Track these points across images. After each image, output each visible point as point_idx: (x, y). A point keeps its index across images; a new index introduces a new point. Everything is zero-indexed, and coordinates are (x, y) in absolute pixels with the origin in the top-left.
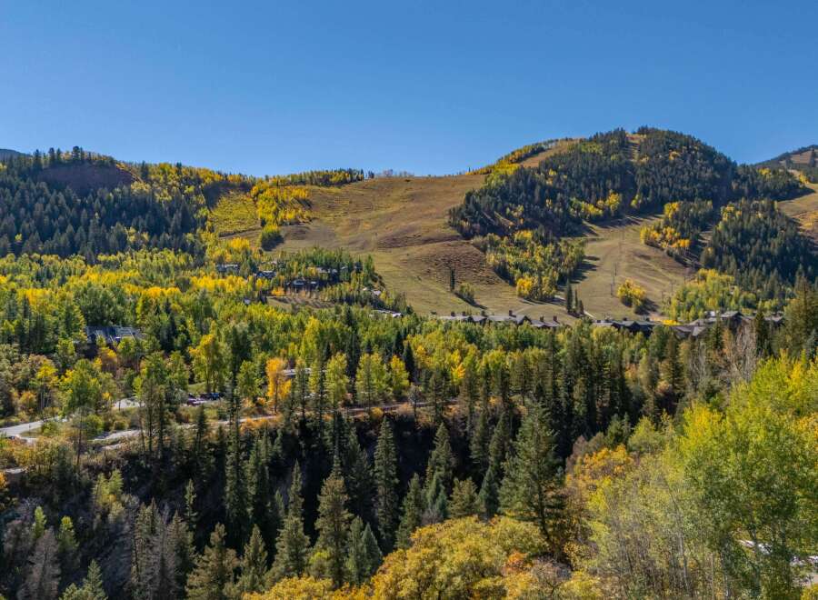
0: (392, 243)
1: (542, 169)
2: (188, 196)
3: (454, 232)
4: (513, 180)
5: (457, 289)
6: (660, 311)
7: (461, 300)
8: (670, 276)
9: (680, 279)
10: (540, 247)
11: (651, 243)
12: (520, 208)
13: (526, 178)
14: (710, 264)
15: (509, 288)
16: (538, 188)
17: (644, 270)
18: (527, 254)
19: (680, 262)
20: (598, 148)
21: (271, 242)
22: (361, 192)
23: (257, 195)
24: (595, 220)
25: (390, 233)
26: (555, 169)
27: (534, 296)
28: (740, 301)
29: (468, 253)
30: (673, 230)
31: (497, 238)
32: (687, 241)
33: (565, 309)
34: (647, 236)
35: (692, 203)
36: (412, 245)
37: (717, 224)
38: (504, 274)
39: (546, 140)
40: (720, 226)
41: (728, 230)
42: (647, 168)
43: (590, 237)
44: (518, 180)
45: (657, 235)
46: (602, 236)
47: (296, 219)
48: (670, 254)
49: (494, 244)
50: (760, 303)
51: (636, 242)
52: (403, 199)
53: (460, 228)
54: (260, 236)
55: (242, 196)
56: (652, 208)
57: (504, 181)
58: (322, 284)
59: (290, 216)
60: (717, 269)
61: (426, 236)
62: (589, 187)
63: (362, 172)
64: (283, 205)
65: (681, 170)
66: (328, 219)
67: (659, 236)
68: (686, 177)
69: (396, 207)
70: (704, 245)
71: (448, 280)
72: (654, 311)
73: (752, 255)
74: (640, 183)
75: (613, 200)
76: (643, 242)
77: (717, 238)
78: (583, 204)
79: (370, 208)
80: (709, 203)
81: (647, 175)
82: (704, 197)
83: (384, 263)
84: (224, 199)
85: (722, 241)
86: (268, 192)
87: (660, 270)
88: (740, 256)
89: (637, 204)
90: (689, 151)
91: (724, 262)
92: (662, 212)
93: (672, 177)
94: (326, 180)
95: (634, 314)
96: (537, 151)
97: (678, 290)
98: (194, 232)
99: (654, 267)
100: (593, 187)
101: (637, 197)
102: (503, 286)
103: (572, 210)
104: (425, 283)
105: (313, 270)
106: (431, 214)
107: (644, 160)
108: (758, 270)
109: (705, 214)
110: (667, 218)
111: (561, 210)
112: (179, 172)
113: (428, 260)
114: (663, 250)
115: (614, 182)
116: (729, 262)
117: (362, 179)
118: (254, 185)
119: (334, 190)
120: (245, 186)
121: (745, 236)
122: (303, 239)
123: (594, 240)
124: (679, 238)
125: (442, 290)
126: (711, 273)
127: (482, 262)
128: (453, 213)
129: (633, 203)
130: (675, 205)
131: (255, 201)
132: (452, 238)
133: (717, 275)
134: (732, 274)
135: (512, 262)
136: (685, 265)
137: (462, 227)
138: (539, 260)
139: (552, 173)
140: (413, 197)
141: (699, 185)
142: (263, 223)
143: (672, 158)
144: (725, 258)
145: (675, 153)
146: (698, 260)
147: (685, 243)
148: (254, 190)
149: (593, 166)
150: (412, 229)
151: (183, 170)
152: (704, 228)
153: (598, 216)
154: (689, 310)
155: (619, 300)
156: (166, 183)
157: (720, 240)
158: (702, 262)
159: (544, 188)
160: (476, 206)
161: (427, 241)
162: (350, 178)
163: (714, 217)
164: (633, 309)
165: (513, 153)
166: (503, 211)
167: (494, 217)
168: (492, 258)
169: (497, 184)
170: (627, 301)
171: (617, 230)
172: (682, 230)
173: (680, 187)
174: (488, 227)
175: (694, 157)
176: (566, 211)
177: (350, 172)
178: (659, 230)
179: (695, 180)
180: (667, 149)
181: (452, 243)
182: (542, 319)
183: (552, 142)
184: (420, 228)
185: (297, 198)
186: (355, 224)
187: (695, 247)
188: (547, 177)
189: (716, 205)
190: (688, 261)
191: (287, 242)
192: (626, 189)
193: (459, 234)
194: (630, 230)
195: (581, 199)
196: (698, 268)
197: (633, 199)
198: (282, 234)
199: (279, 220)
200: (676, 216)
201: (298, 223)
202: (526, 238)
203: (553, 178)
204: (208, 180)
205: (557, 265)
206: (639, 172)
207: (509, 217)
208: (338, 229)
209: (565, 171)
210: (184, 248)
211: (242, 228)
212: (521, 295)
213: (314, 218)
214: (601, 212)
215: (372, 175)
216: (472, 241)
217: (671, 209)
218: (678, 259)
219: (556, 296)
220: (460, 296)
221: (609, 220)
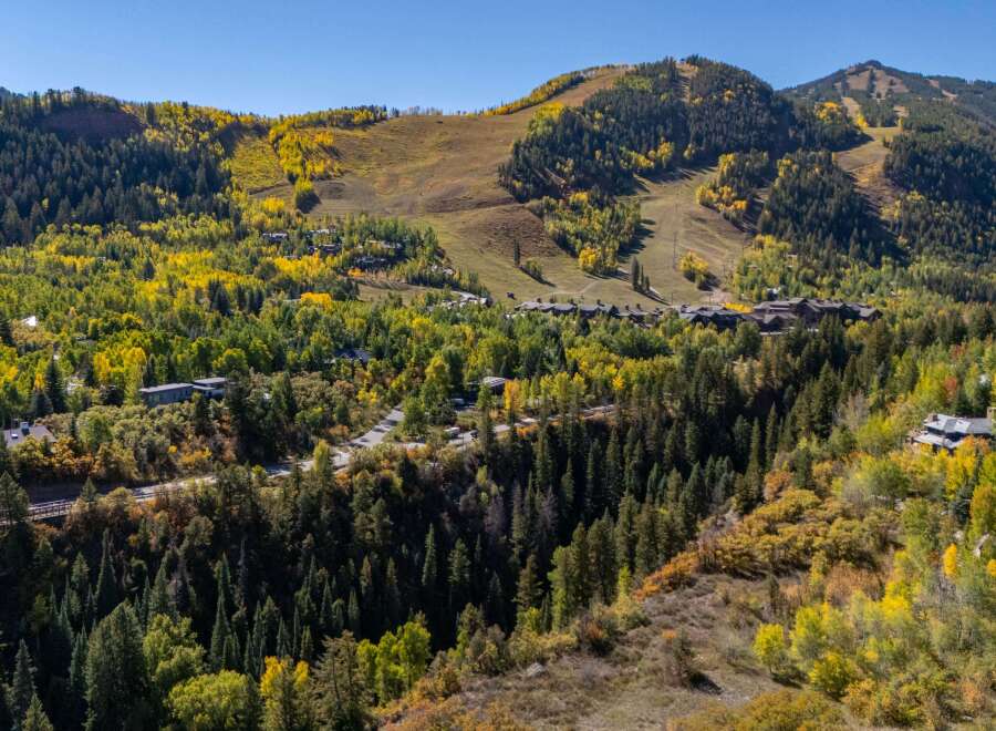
0: (442, 206)
1: (587, 109)
2: (204, 145)
3: (507, 194)
4: (561, 127)
5: (523, 263)
6: (723, 286)
7: (527, 277)
8: (727, 242)
9: (737, 245)
10: (597, 211)
11: (707, 204)
12: (571, 162)
13: (573, 123)
14: (767, 230)
15: (570, 260)
16: (586, 136)
17: (702, 237)
18: (585, 221)
19: (738, 227)
20: (646, 84)
21: (307, 202)
22: (389, 137)
23: (276, 141)
24: (647, 173)
25: (436, 193)
26: (602, 111)
27: (601, 271)
28: (800, 277)
29: (525, 220)
30: (729, 189)
31: (553, 201)
32: (744, 203)
33: (631, 285)
34: (703, 195)
35: (748, 156)
36: (464, 209)
37: (774, 181)
38: (564, 243)
40: (777, 183)
41: (785, 189)
42: (700, 110)
43: (643, 195)
44: (566, 127)
45: (713, 195)
46: (654, 193)
47: (325, 172)
48: (726, 217)
49: (551, 208)
50: (819, 278)
51: (691, 200)
52: (438, 147)
53: (513, 189)
54: (295, 195)
55: (259, 142)
56: (705, 160)
57: (550, 128)
58: (390, 261)
59: (319, 169)
60: (774, 235)
61: (476, 199)
62: (640, 133)
63: (385, 110)
64: (308, 154)
65: (736, 114)
66: (360, 173)
67: (715, 196)
68: (741, 123)
69: (434, 159)
70: (761, 205)
71: (512, 250)
72: (716, 286)
73: (809, 217)
74: (693, 130)
75: (665, 149)
76: (698, 201)
77: (774, 199)
78: (633, 153)
79: (405, 158)
80: (765, 154)
81: (700, 119)
82: (760, 148)
83: (444, 230)
84: (241, 146)
85: (779, 201)
86: (287, 138)
87: (717, 235)
88: (797, 218)
89: (690, 154)
90: (745, 89)
91: (781, 226)
92: (716, 164)
93: (727, 123)
94: (345, 120)
95: (696, 290)
96: (575, 81)
97: (736, 264)
98: (223, 192)
99: (711, 232)
100: (643, 133)
101: (690, 146)
102: (564, 258)
103: (622, 161)
104: (489, 256)
106: (477, 169)
107: (697, 100)
108: (814, 236)
109: (762, 168)
110: (723, 173)
111: (612, 163)
112: (186, 114)
113: (488, 228)
114: (719, 212)
115: (665, 128)
116: (786, 228)
117: (384, 118)
118: (269, 128)
119: (359, 133)
120: (260, 129)
121: (802, 195)
122: (340, 197)
123: (647, 199)
124: (735, 199)
125: (507, 264)
126: (768, 240)
127: (540, 229)
128: (502, 171)
129: (686, 153)
130: (730, 157)
131: (276, 150)
132: (505, 202)
133: (774, 243)
134: (789, 240)
135: (572, 231)
136: (742, 230)
137: (514, 187)
138: (598, 227)
139: (598, 115)
140: (450, 145)
141: (754, 132)
142: (292, 179)
143: (726, 99)
144: (782, 221)
145: (729, 92)
146: (755, 223)
147: (742, 205)
148: (272, 134)
149: (642, 107)
150: (460, 189)
151: (191, 111)
152: (760, 185)
153: (649, 169)
154: (752, 288)
155: (682, 273)
156: (177, 128)
157: (777, 200)
158: (758, 227)
159: (593, 135)
160: (526, 160)
161: (480, 205)
162: (373, 118)
163: (770, 172)
164: (696, 284)
165: (549, 83)
166: (553, 166)
167: (545, 174)
168: (551, 226)
169: (544, 133)
170: (691, 276)
171: (669, 186)
172: (739, 190)
173: (735, 135)
174: (544, 189)
175: (749, 97)
176: (616, 163)
177: (372, 109)
178: (715, 189)
179: (750, 126)
180: (721, 89)
181: (508, 207)
183: (591, 69)
184: (469, 188)
185: (321, 145)
186: (393, 180)
187: (753, 210)
188: (592, 120)
189: (773, 158)
190: (745, 225)
191: (325, 202)
192: (680, 138)
193: (511, 196)
194: (682, 185)
195: (632, 148)
196: (754, 233)
197: (686, 148)
198: (317, 192)
199: (308, 173)
200: (731, 171)
201: (329, 177)
202: (582, 202)
203: (600, 121)
204: (220, 123)
205: (616, 232)
206: (691, 116)
207: (560, 173)
208: (376, 186)
209: (612, 113)
210: (222, 212)
211: (268, 183)
212: (585, 269)
213: (346, 171)
214: (652, 164)
215: (396, 113)
216: (527, 205)
217: (726, 161)
218: (735, 223)
219: (620, 269)
220: (526, 272)
221: (661, 173)
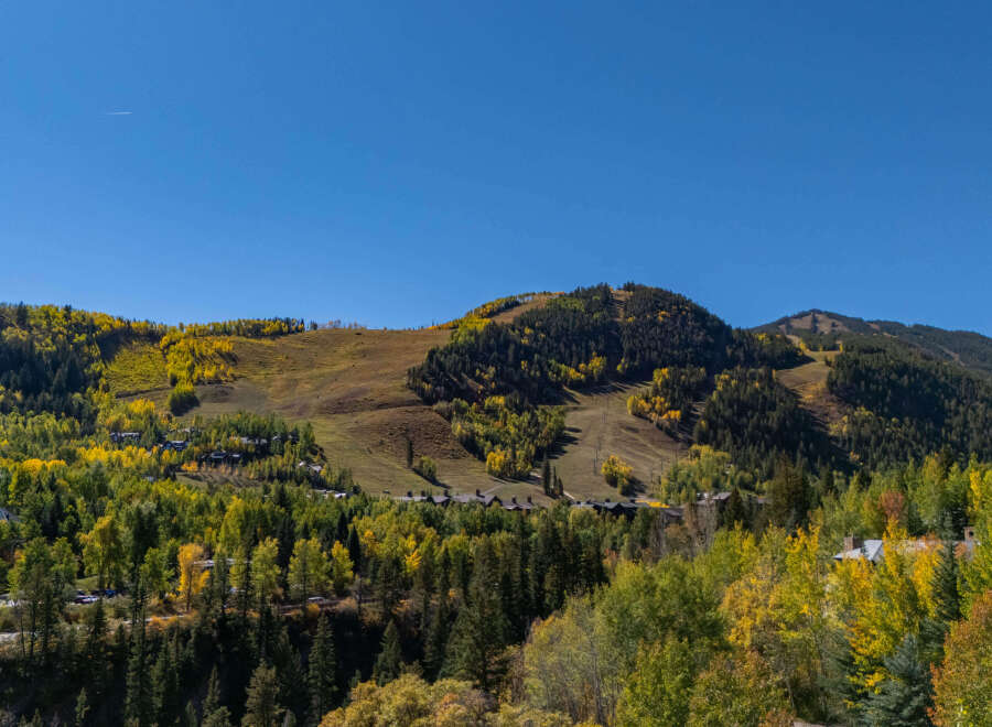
0: (338, 407)
1: (517, 326)
2: (78, 347)
3: (414, 396)
4: (485, 336)
5: (416, 464)
6: (649, 492)
7: (419, 478)
8: (660, 452)
9: (671, 455)
10: (514, 415)
11: (639, 414)
12: (492, 370)
13: (499, 335)
14: (704, 439)
15: (478, 464)
16: (512, 347)
17: (631, 445)
18: (499, 424)
19: (672, 437)
20: (579, 305)
21: (183, 405)
22: (300, 346)
23: (167, 347)
24: (577, 385)
25: (336, 395)
26: (532, 327)
27: (507, 473)
28: (736, 481)
29: (430, 422)
30: (663, 399)
31: (464, 404)
32: (678, 413)
33: (542, 489)
34: (634, 404)
35: (683, 370)
36: (362, 410)
37: (711, 393)
38: (472, 447)
39: (522, 293)
40: (714, 396)
41: (723, 401)
42: (634, 329)
43: (570, 405)
44: (489, 338)
45: (645, 405)
46: (584, 404)
47: (216, 376)
48: (659, 426)
49: (461, 411)
50: (758, 484)
51: (623, 412)
52: (352, 355)
53: (421, 392)
54: (170, 396)
55: (148, 348)
56: (640, 375)
57: (473, 338)
58: (247, 457)
59: (209, 373)
60: (711, 445)
61: (378, 400)
62: (570, 347)
63: (302, 322)
64: (201, 359)
65: (672, 332)
66: (256, 378)
67: (647, 406)
68: (676, 340)
69: (344, 365)
70: (698, 417)
71: (405, 452)
72: (642, 491)
73: (750, 429)
74: (626, 346)
75: (597, 363)
76: (630, 412)
77: (711, 410)
78: (563, 367)
79: (311, 366)
80: (702, 370)
81: (634, 337)
82: (698, 364)
83: (326, 432)
84: (125, 350)
85: (717, 413)
86: (181, 344)
87: (649, 445)
88: (737, 431)
89: (623, 368)
90: (680, 311)
91: (719, 437)
92: (650, 378)
93: (662, 340)
94: (256, 330)
95: (619, 496)
96: (511, 305)
97: (669, 467)
98: (83, 392)
99: (642, 441)
100: (574, 348)
101: (623, 361)
102: (470, 461)
103: (550, 373)
104: (379, 457)
105: (236, 440)
106: (386, 374)
107: (630, 320)
108: (756, 447)
109: (698, 383)
110: (656, 385)
111: (538, 374)
112: (67, 317)
113: (380, 428)
114: (651, 422)
115: (597, 342)
116: (724, 436)
117: (302, 330)
118: (164, 334)
119: (267, 342)
120: (152, 336)
121: (743, 408)
122: (224, 401)
123: (575, 409)
124: (671, 409)
125: (398, 465)
126: (705, 449)
127: (446, 431)
128: (411, 373)
129: (619, 367)
130: (665, 371)
131: (165, 355)
132: (412, 403)
133: (711, 452)
134: (728, 451)
135: (481, 433)
136: (677, 440)
137: (423, 390)
138: (513, 430)
139: (527, 331)
140: (364, 354)
141: (690, 350)
142: (174, 381)
143: (661, 318)
144: (720, 432)
145: (663, 313)
146: (691, 434)
147: (675, 414)
148: (165, 341)
149: (574, 324)
150: (363, 391)
151: (73, 314)
152: (697, 399)
153: (580, 381)
154: (680, 491)
155: (603, 479)
156: (49, 330)
157: (715, 411)
158: (695, 437)
159: (519, 346)
160: (440, 365)
161: (380, 406)
162: (286, 329)
163: (708, 386)
164: (619, 490)
165: (484, 306)
166: (472, 374)
167: (461, 380)
168: (458, 427)
169: (465, 342)
170: (613, 481)
171: (601, 398)
172: (673, 400)
173: (669, 351)
174: (453, 391)
175: (684, 318)
176: (544, 374)
177: (287, 322)
178: (647, 400)
179: (686, 344)
180: (655, 309)
181: (410, 409)
182: (514, 500)
183: (528, 295)
184: (372, 391)
185: (219, 352)
186: (292, 384)
187: (688, 420)
188: (522, 335)
189: (710, 373)
190: (680, 436)
191: (204, 405)
192: (611, 352)
193: (419, 399)
194: (615, 398)
195: (561, 361)
196: (690, 443)
197: (619, 362)
198: (198, 395)
199: (195, 377)
200: (666, 384)
201: (220, 382)
202: (498, 406)
203: (529, 336)
204: (105, 328)
205: (533, 437)
206: (624, 332)
207: (480, 380)
208: (270, 390)
209: (542, 329)
210: (68, 411)
211: (146, 387)
212: (491, 472)
213: (241, 377)
214: (583, 376)
215: (315, 326)
216: (435, 407)
217: (661, 375)
218: (669, 433)
219: (532, 474)
220: (418, 472)
221: (591, 386)
